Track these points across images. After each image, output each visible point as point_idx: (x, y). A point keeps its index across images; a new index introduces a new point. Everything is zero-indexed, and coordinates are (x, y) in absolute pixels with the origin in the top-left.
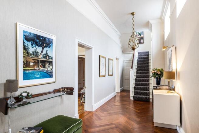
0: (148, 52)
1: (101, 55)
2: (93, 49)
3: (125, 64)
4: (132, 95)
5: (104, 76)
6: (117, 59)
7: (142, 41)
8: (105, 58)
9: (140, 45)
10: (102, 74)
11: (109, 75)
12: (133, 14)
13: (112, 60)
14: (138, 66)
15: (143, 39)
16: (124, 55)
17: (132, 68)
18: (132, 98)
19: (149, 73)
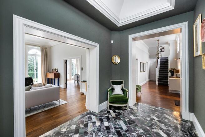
0: (168, 58)
1: (141, 62)
2: (139, 60)
3: (152, 65)
4: (157, 82)
5: (142, 72)
6: (147, 62)
7: (163, 50)
8: (142, 63)
9: (162, 53)
10: (141, 71)
11: (144, 71)
12: (158, 40)
13: (145, 63)
14: (160, 66)
15: (164, 49)
16: (150, 59)
17: (157, 67)
18: (157, 84)
19: (168, 70)
